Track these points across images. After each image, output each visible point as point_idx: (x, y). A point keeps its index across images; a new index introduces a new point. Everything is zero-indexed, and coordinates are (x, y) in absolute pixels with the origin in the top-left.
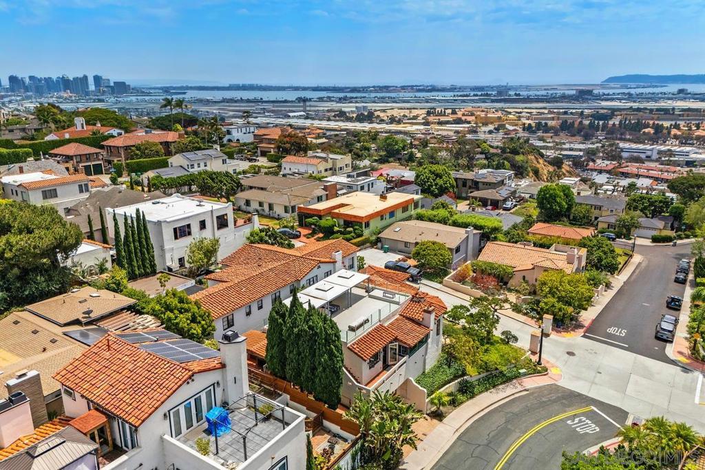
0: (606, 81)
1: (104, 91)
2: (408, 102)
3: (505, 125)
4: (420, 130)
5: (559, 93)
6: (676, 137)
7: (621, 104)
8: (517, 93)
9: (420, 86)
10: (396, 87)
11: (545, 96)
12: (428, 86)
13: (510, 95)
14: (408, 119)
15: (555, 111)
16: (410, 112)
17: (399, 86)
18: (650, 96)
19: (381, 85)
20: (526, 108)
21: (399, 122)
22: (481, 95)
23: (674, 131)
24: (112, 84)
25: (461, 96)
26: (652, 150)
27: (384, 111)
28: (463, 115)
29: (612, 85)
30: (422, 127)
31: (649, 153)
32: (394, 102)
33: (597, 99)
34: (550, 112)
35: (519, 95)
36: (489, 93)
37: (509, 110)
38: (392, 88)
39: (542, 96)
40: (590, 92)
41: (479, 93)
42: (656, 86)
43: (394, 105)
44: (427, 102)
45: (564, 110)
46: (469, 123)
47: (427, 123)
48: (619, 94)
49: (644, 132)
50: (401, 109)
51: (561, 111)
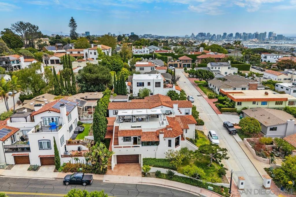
1: (271, 39)
24: (276, 36)
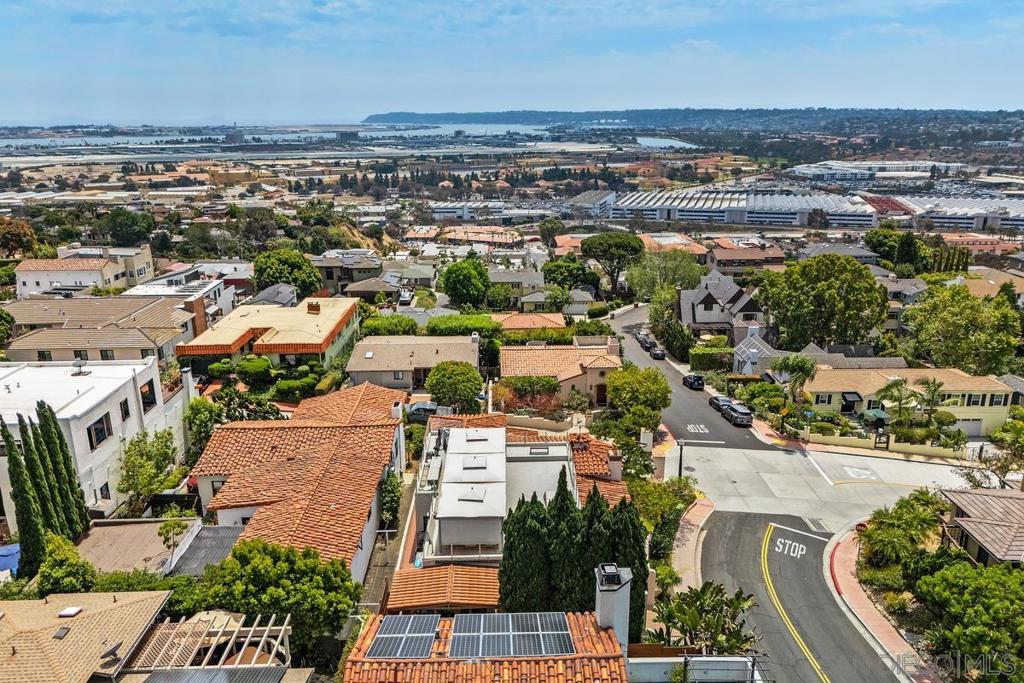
0: (366, 120)
2: (78, 153)
3: (260, 184)
4: (122, 198)
5: (315, 136)
6: (479, 190)
7: (398, 151)
8: (257, 136)
9: (87, 127)
10: (42, 129)
11: (298, 141)
12: (101, 128)
13: (246, 141)
14: (92, 182)
15: (322, 161)
16: (90, 170)
17: (47, 127)
18: (426, 140)
19: (10, 126)
20: (277, 159)
21: (77, 187)
22: (202, 141)
23: (475, 184)
25: (167, 142)
26: (461, 208)
27: (37, 169)
28: (189, 172)
29: (375, 125)
30: (124, 194)
31: (459, 212)
32: (49, 154)
33: (368, 145)
34: (315, 164)
35: (259, 140)
36: (213, 137)
37: (256, 163)
38: (34, 131)
39: (293, 141)
40: (354, 135)
41: (198, 138)
42: (428, 128)
43: (52, 159)
44: (113, 153)
45: (333, 161)
46: (202, 183)
47: (130, 187)
48: (389, 138)
49: (443, 186)
50: (69, 165)
51: (330, 161)
